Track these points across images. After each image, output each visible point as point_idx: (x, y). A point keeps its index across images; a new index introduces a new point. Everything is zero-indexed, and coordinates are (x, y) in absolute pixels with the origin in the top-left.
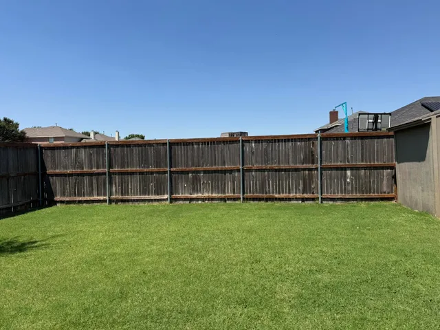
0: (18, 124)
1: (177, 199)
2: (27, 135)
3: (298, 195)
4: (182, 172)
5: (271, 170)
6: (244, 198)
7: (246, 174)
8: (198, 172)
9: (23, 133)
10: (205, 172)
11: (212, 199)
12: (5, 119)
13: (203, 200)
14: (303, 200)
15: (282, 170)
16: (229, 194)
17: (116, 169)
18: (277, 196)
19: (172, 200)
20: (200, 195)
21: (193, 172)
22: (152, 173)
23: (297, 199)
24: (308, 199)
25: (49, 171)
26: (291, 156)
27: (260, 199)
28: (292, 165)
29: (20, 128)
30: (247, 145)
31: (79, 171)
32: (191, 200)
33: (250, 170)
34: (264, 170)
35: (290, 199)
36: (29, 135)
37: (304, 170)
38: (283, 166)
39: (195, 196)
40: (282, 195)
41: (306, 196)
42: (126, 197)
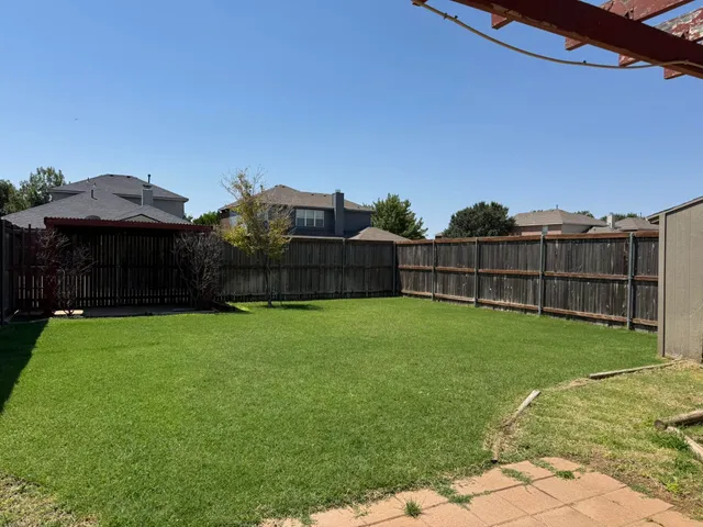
0: (507, 210)
1: (483, 304)
2: (517, 223)
3: (604, 316)
4: (488, 275)
5: (574, 279)
6: (542, 312)
7: (548, 281)
8: (502, 275)
9: (512, 220)
10: (509, 276)
11: (513, 308)
12: (493, 204)
13: (506, 308)
14: (611, 323)
15: (588, 280)
16: (530, 305)
17: (440, 267)
18: (579, 313)
19: (479, 304)
20: (502, 302)
21: (498, 275)
22: (465, 273)
23: (603, 321)
24: (616, 323)
25: (400, 266)
26: (598, 263)
27: (561, 315)
28: (600, 275)
29: (510, 215)
30: (550, 245)
31: (416, 267)
32: (495, 306)
33: (552, 277)
34: (566, 279)
35: (595, 320)
36: (519, 223)
37: (614, 281)
38: (588, 276)
39: (497, 302)
40: (586, 314)
41: (613, 317)
42: (446, 296)
